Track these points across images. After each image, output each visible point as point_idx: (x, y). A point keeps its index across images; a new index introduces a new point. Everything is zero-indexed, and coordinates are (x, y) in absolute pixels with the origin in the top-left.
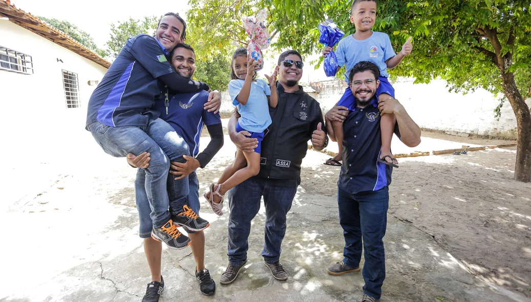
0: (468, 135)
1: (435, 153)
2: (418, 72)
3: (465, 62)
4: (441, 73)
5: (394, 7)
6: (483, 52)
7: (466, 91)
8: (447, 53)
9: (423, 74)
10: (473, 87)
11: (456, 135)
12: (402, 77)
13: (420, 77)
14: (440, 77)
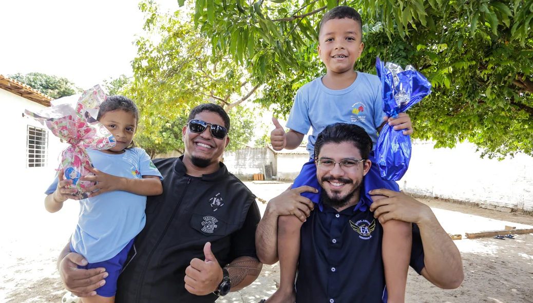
0: (510, 211)
1: (469, 236)
2: (439, 134)
3: (500, 122)
4: (469, 136)
5: (399, 51)
6: (525, 110)
7: (502, 156)
8: (478, 111)
9: (446, 136)
10: (511, 152)
11: (494, 209)
12: (418, 140)
13: (441, 140)
14: (468, 141)
